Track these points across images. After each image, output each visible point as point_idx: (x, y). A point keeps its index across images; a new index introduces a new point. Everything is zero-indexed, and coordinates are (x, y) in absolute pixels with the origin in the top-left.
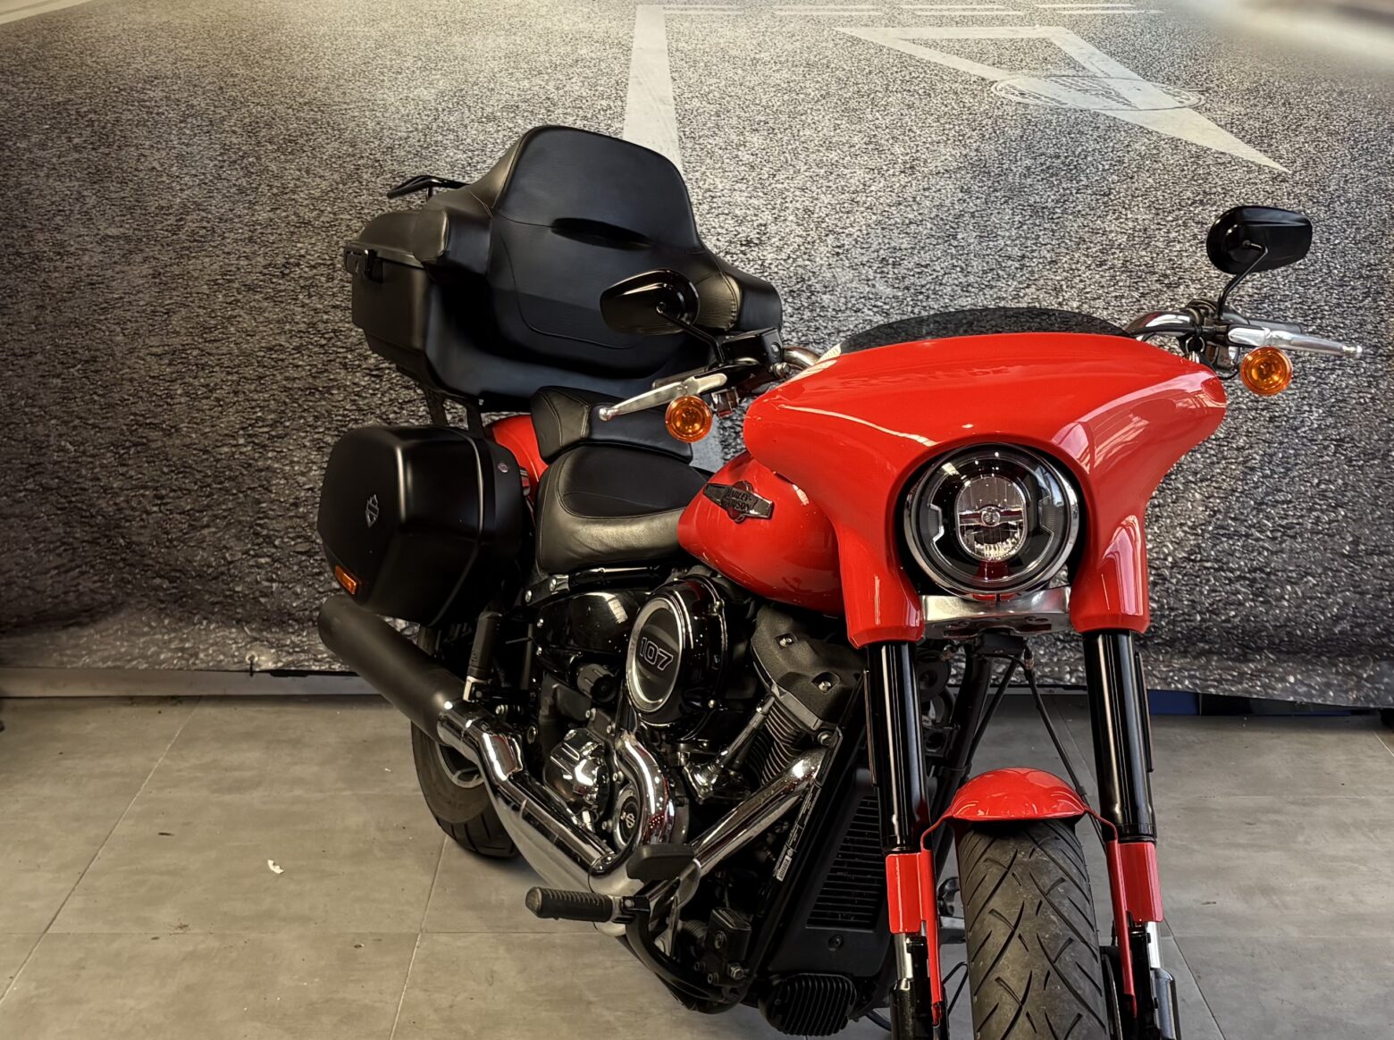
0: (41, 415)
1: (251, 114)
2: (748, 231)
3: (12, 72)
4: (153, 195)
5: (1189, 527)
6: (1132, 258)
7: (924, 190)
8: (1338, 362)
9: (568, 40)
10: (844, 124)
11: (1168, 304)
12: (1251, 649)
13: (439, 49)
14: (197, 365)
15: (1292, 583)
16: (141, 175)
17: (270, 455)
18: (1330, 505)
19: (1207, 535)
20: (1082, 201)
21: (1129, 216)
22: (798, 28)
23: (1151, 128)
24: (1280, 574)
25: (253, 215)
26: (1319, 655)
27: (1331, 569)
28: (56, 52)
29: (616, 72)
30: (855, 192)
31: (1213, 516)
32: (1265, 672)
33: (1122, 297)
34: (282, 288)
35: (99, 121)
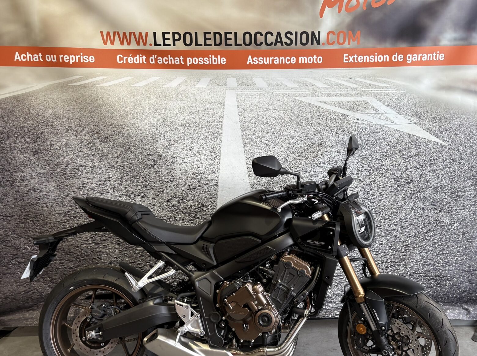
1: (91, 129)
3: (2, 116)
4: (57, 158)
5: (415, 263)
6: (395, 174)
7: (325, 152)
8: (463, 207)
9: (202, 102)
10: (298, 130)
11: (407, 189)
13: (157, 105)
14: (73, 216)
15: (449, 281)
16: (52, 151)
17: (101, 246)
18: (461, 255)
19: (421, 265)
20: (378, 155)
21: (394, 160)
22: (281, 97)
23: (401, 130)
24: (445, 277)
25: (93, 164)
26: (458, 303)
27: (462, 276)
28: (19, 109)
29: (220, 113)
30: (302, 153)
31: (423, 258)
33: (392, 187)
34: (104, 189)
35: (36, 133)
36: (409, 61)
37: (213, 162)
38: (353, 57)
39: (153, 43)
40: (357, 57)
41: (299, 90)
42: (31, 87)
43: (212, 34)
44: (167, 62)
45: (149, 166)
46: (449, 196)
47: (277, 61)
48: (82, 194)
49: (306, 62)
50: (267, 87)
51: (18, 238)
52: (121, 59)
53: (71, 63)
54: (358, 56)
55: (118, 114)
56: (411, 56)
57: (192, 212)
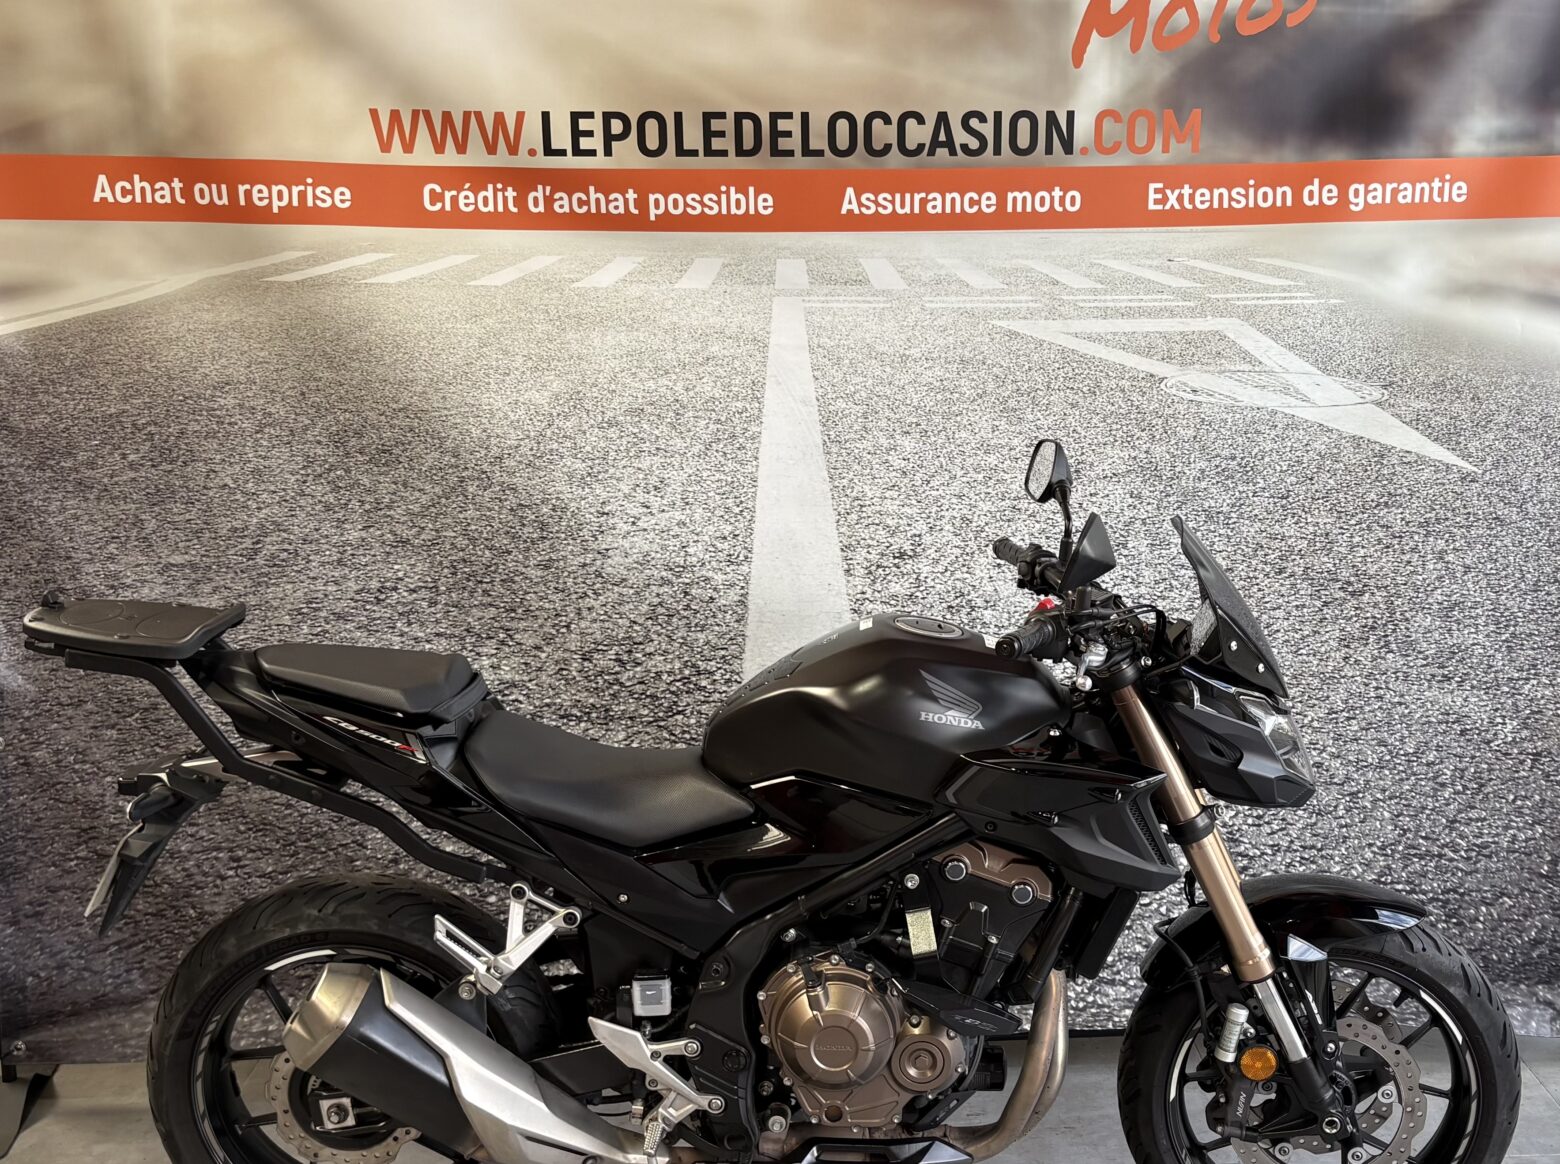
0: (94, 773)
1: (338, 422)
2: (901, 542)
3: (53, 381)
4: (226, 516)
5: (1379, 848)
6: (1314, 565)
7: (1090, 494)
8: (1533, 671)
9: (697, 335)
10: (1003, 424)
11: (1353, 613)
13: (552, 347)
15: (1487, 905)
16: (211, 494)
18: (1526, 823)
19: (1397, 856)
20: (1260, 504)
21: (1309, 520)
22: (951, 321)
23: (1331, 425)
24: (1474, 894)
25: (342, 535)
26: (1519, 982)
27: (1528, 890)
28: (108, 357)
29: (752, 370)
30: (1016, 497)
31: (1403, 835)
33: (1304, 606)
34: (377, 615)
35: (161, 434)
36: (1357, 205)
37: (730, 528)
38: (1177, 192)
39: (540, 149)
40: (1191, 191)
41: (1006, 298)
42: (146, 287)
43: (731, 117)
44: (585, 209)
45: (525, 541)
46: (1488, 636)
47: (936, 204)
48: (305, 631)
49: (1029, 209)
50: (906, 287)
51: (97, 774)
52: (436, 198)
53: (276, 210)
54: (1195, 188)
55: (424, 374)
56: (1361, 188)
57: (663, 692)
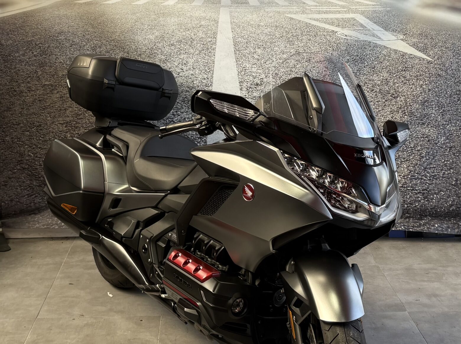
0: (22, 144)
1: (94, 44)
2: (257, 81)
3: (13, 31)
4: (61, 71)
5: (403, 176)
6: (382, 89)
7: (313, 67)
8: (450, 122)
9: (197, 19)
10: (288, 46)
11: (394, 103)
12: (423, 216)
13: (156, 22)
15: (436, 194)
16: (57, 64)
18: (448, 168)
19: (408, 179)
20: (366, 70)
21: (381, 75)
22: (273, 14)
23: (388, 46)
24: (432, 191)
26: (446, 217)
27: (449, 189)
28: (28, 24)
29: (214, 29)
30: (292, 68)
31: (410, 173)
32: (428, 223)
33: (379, 101)
35: (43, 47)
37: (206, 76)
41: (290, 8)
42: (40, 4)
46: (436, 111)
50: (259, 4)
